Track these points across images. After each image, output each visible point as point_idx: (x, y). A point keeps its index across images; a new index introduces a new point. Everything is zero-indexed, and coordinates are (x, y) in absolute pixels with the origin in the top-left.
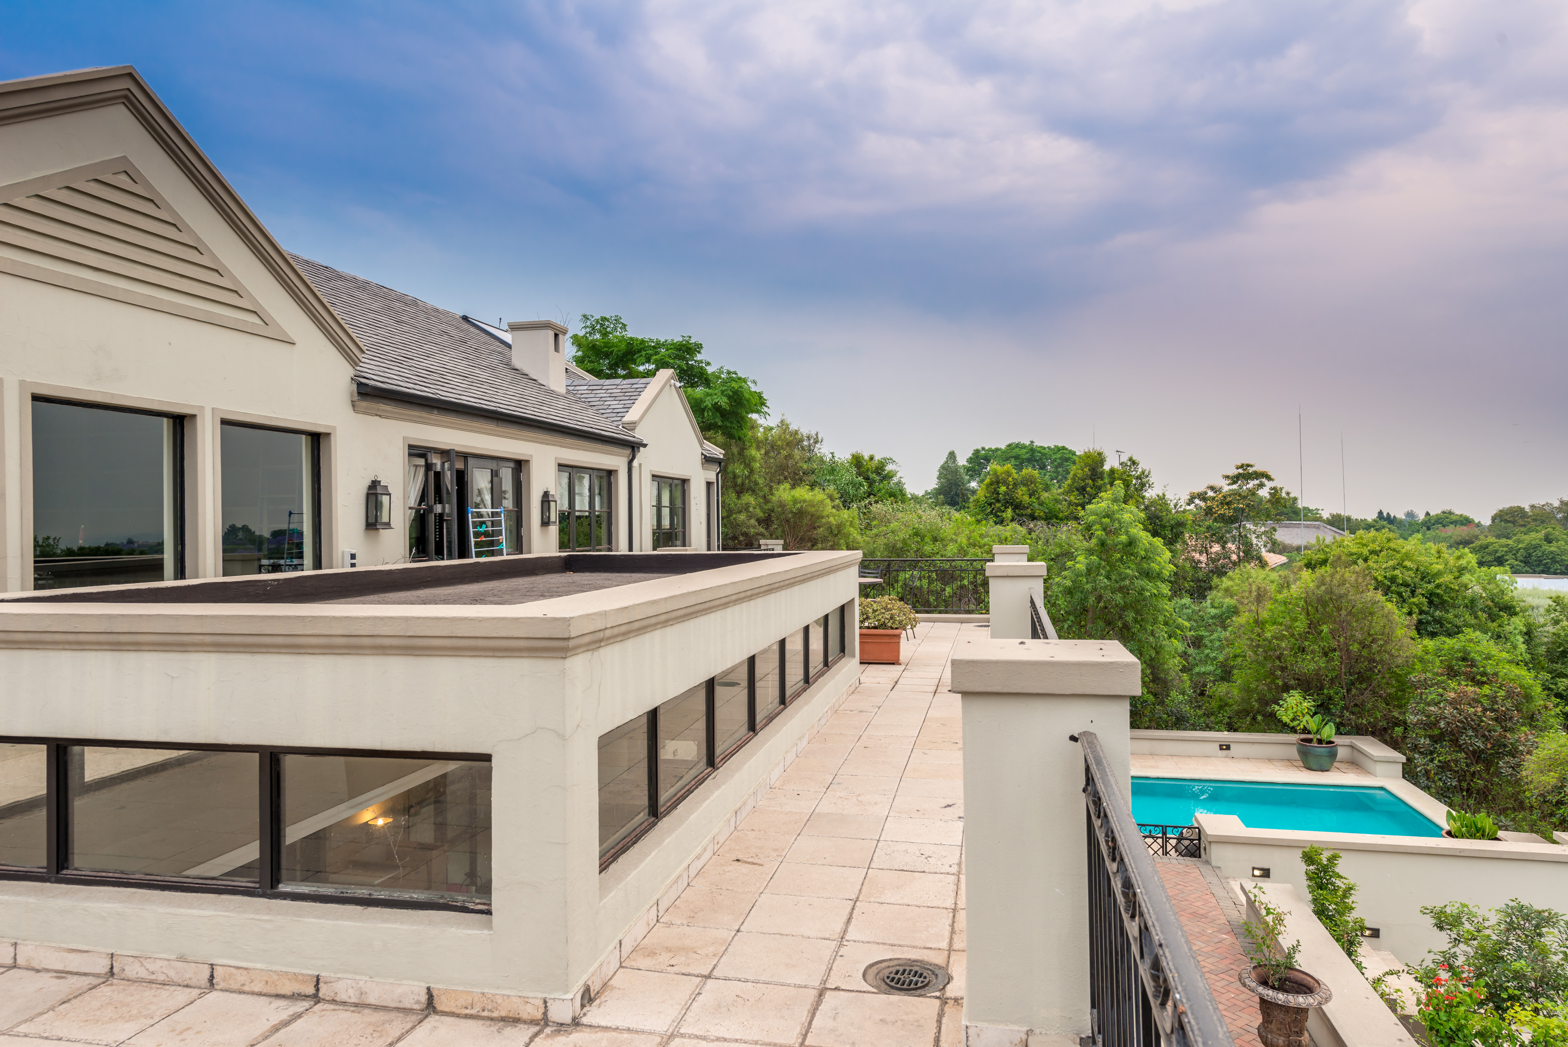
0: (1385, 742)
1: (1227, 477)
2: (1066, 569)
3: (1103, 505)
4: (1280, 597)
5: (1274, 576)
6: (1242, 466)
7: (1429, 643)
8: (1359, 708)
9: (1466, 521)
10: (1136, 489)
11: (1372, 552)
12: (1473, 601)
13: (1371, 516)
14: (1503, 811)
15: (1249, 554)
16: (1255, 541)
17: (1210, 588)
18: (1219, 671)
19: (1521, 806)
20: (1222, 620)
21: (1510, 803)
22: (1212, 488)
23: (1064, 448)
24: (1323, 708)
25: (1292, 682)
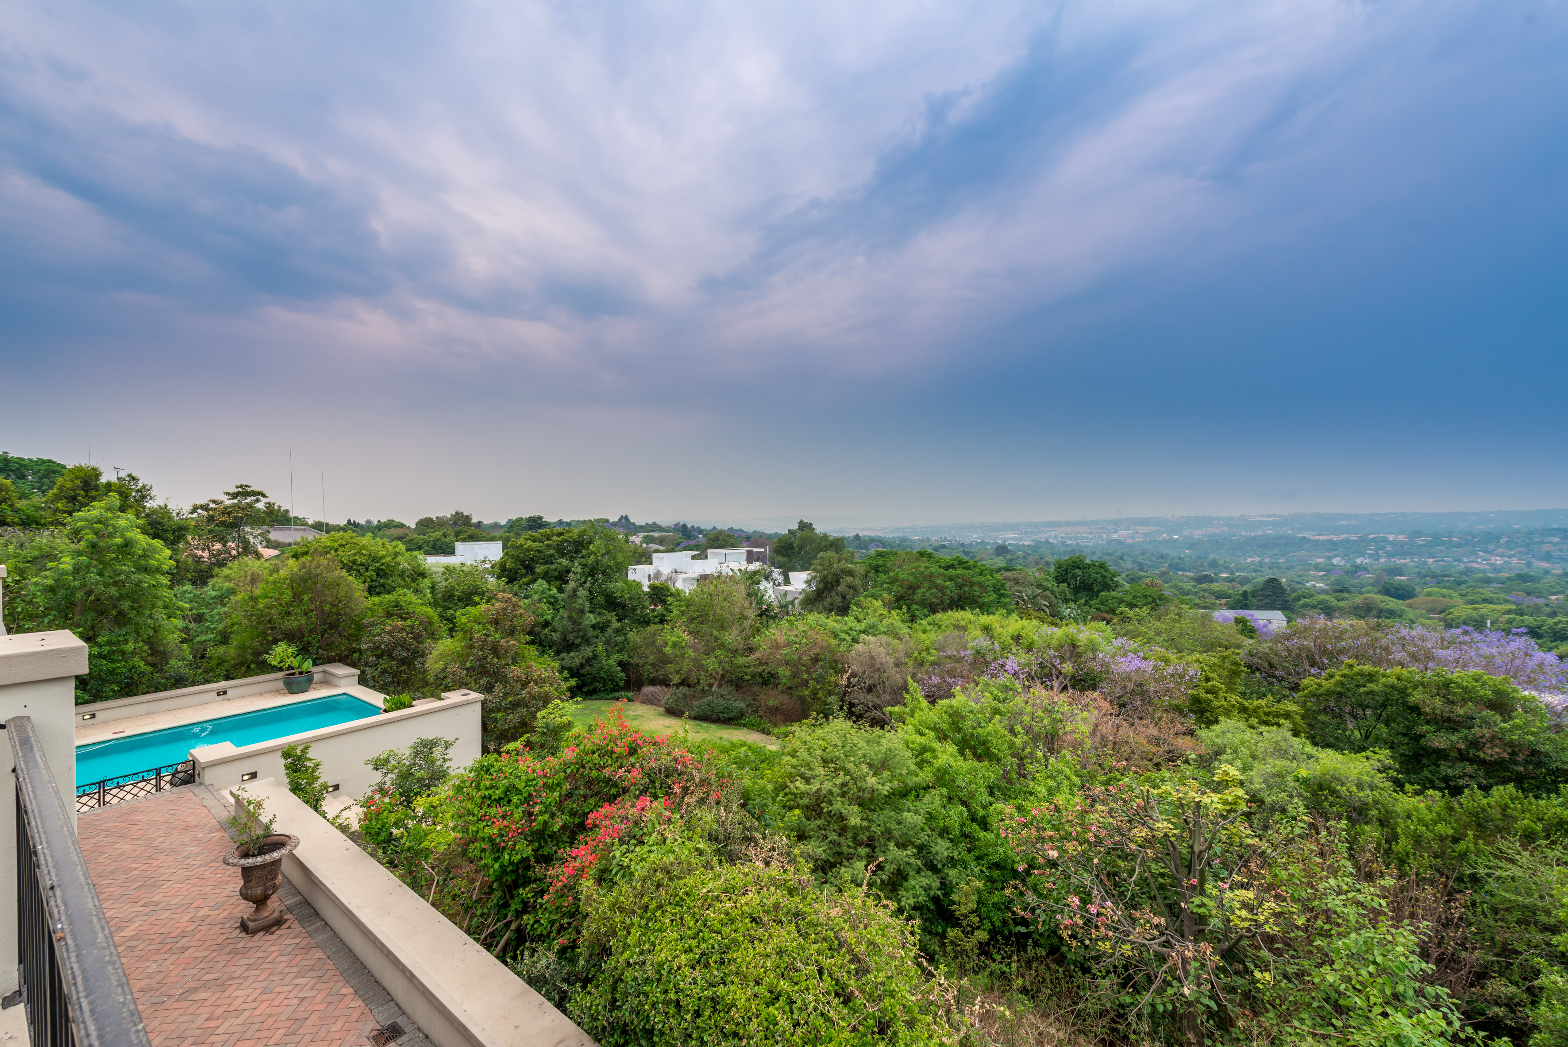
0: (348, 665)
1: (228, 494)
2: (46, 570)
3: (95, 512)
4: (271, 579)
5: (267, 564)
6: (241, 486)
7: (376, 599)
8: (330, 646)
9: (402, 526)
10: (136, 501)
11: (341, 545)
12: (403, 572)
13: (343, 523)
14: (417, 689)
15: (247, 549)
16: (252, 540)
17: (212, 576)
18: (219, 638)
19: (427, 684)
20: (221, 599)
21: (422, 683)
22: (214, 502)
23: (50, 461)
24: (304, 651)
25: (280, 637)
